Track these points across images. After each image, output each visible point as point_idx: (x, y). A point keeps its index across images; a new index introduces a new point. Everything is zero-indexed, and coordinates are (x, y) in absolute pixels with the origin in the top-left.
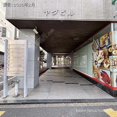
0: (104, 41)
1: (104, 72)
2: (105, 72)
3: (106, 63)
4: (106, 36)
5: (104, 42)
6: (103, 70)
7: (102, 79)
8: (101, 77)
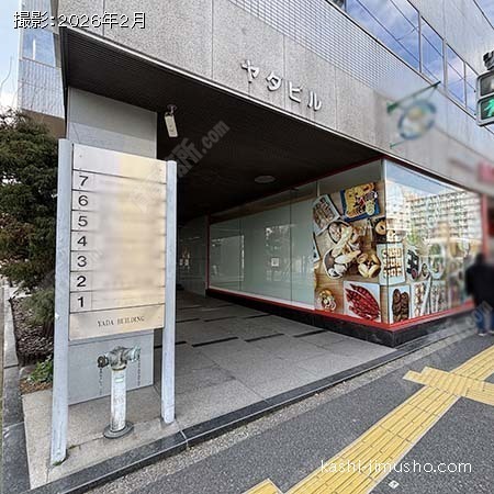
0: (362, 202)
1: (359, 287)
2: (363, 289)
3: (365, 263)
4: (367, 188)
5: (360, 206)
6: (357, 284)
7: (353, 309)
8: (348, 304)
